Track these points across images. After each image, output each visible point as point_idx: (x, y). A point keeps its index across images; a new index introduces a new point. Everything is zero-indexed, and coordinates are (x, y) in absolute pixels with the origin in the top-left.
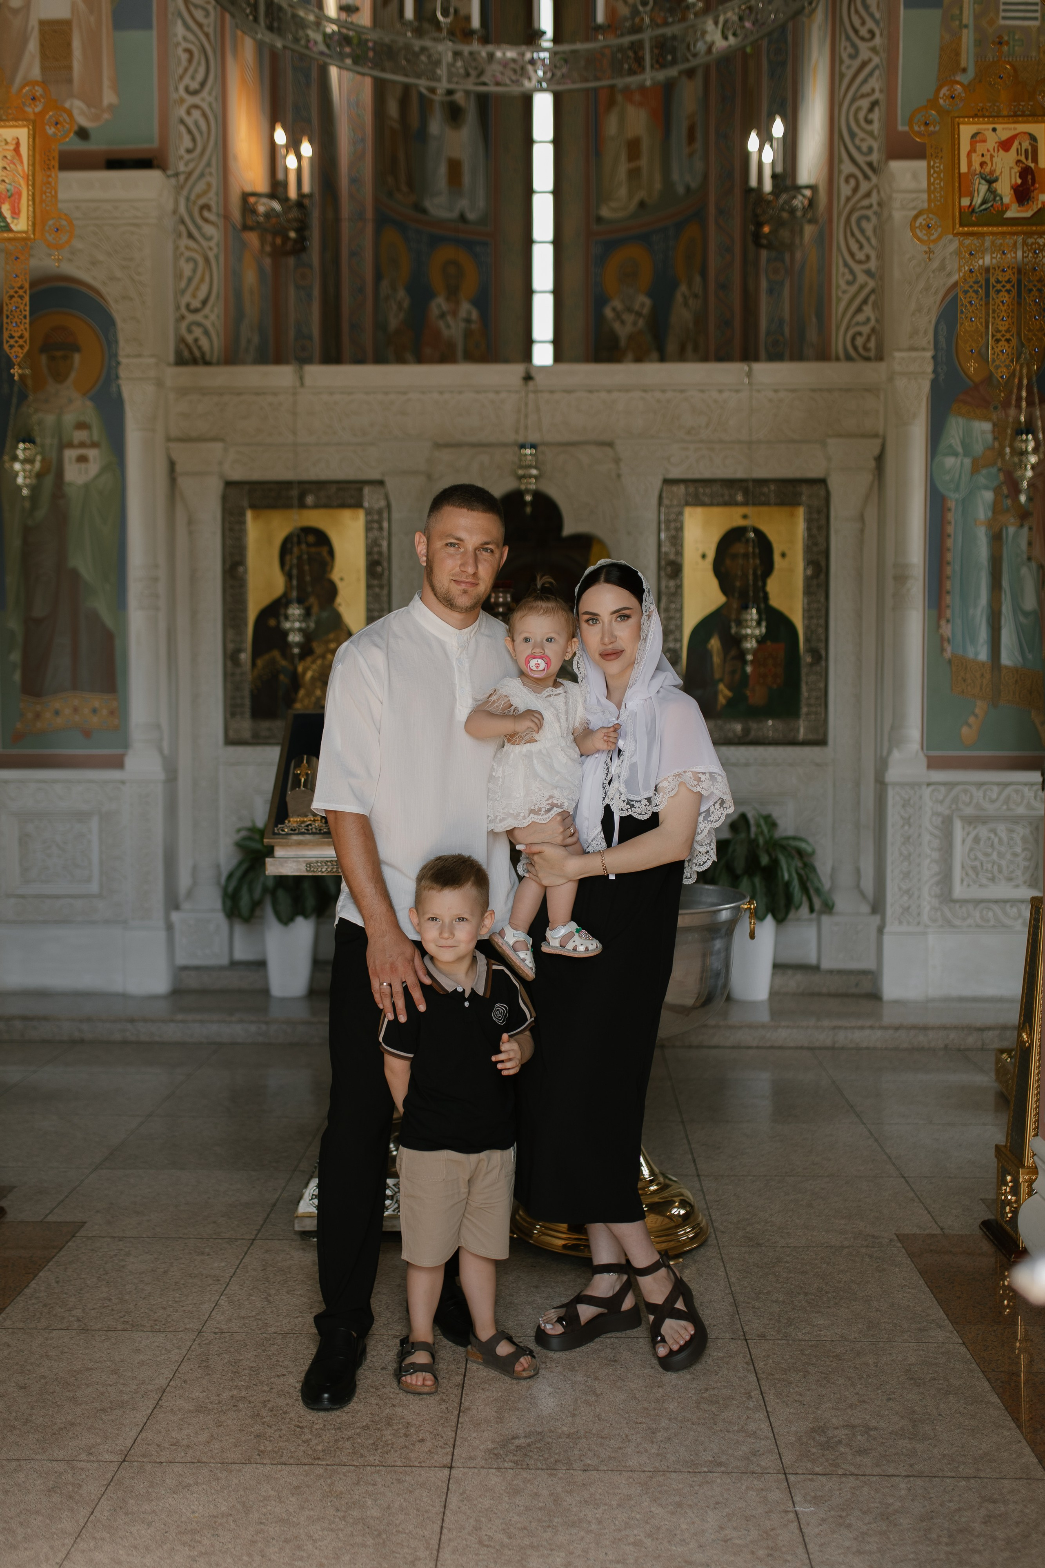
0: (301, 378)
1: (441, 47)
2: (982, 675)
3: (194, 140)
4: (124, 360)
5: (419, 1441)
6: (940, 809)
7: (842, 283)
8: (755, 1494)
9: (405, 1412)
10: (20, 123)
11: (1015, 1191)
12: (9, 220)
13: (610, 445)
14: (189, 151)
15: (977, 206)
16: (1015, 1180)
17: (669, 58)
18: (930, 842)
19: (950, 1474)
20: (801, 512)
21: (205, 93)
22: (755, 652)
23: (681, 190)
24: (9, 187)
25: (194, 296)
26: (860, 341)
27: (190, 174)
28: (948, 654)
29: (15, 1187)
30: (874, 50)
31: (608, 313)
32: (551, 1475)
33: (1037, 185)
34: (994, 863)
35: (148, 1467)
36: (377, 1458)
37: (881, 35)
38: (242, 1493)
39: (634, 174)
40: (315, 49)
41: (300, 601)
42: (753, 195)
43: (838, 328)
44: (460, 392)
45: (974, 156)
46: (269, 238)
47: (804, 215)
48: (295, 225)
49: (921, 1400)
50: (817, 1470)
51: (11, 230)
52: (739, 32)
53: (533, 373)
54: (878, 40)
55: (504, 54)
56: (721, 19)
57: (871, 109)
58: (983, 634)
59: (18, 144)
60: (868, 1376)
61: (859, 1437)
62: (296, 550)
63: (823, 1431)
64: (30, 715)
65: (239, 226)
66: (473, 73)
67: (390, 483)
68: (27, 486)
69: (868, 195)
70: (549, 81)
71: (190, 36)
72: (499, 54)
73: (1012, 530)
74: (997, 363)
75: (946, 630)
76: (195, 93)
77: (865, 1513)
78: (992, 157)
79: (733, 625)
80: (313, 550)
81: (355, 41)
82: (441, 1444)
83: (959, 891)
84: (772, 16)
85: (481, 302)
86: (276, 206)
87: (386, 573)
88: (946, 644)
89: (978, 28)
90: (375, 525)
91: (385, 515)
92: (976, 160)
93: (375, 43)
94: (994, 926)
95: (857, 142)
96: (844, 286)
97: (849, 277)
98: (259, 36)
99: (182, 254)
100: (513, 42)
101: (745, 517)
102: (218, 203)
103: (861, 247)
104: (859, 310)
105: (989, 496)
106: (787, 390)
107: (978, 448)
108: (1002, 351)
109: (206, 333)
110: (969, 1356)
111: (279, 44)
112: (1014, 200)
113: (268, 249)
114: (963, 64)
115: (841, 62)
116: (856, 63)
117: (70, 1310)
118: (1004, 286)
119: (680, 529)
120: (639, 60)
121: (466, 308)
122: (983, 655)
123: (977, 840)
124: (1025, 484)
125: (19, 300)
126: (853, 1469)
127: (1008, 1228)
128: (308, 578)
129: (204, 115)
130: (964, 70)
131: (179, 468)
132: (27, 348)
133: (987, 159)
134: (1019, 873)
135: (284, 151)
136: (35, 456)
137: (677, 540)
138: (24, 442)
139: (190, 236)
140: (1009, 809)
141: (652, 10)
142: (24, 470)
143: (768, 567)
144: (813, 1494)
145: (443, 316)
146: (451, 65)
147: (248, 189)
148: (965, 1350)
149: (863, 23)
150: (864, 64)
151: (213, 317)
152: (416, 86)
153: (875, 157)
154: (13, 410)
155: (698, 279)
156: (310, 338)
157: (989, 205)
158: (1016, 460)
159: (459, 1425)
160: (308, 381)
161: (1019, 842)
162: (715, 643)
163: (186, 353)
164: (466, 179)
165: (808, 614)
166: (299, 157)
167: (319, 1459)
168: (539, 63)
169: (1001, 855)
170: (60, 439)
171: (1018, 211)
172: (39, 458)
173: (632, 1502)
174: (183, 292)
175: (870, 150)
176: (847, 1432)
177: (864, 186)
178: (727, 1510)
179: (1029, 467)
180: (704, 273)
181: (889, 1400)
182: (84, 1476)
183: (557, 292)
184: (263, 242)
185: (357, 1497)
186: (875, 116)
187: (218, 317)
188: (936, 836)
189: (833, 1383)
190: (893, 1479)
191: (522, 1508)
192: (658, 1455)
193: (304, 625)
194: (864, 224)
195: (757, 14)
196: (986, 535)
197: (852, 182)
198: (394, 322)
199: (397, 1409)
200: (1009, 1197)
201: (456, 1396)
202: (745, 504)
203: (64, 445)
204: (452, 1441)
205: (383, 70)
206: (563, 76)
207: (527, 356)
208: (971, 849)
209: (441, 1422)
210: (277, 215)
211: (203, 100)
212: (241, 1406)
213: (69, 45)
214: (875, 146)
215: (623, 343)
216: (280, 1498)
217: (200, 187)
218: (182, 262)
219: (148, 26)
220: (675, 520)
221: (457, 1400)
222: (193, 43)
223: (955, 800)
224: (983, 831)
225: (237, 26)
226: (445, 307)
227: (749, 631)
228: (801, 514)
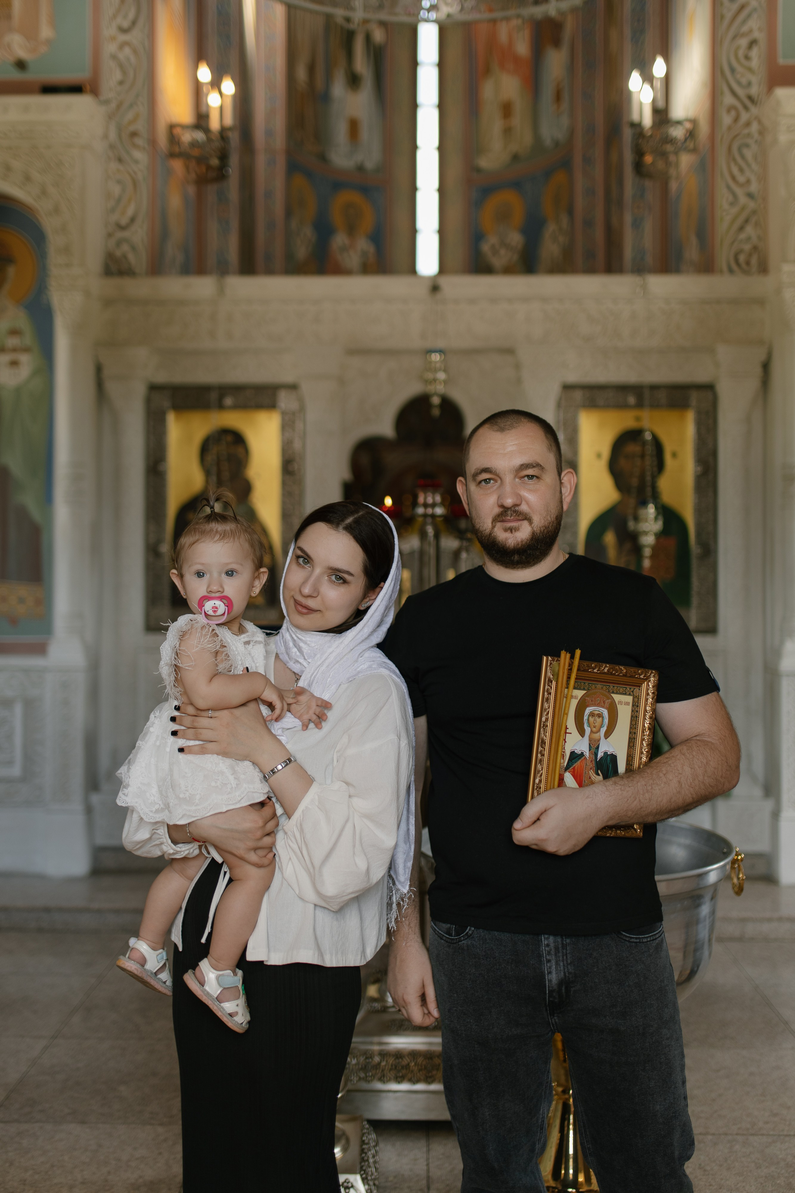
0: (222, 289)
3: (124, 73)
4: (53, 270)
7: (725, 204)
13: (510, 351)
14: (119, 83)
20: (691, 415)
21: (135, 32)
22: (653, 548)
23: (549, 143)
25: (123, 214)
26: (742, 258)
27: (120, 103)
31: (486, 249)
42: (635, 129)
43: (721, 246)
46: (193, 166)
47: (683, 145)
48: (217, 153)
57: (750, 47)
62: (214, 448)
65: (165, 154)
67: (306, 388)
69: (748, 124)
76: (126, 31)
79: (630, 520)
80: (230, 449)
86: (200, 136)
87: (300, 472)
90: (291, 426)
91: (300, 416)
95: (737, 76)
96: (726, 207)
97: (731, 198)
99: (112, 176)
101: (639, 419)
102: (145, 131)
103: (741, 170)
104: (741, 229)
106: (678, 302)
109: (134, 249)
113: (192, 176)
115: (722, 4)
116: (735, 6)
119: (576, 431)
121: (363, 242)
128: (225, 473)
129: (135, 51)
131: (105, 373)
135: (207, 89)
137: (574, 441)
139: (120, 159)
143: (660, 466)
145: (344, 248)
147: (174, 121)
150: (742, 7)
151: (140, 233)
153: (754, 91)
155: (565, 217)
160: (228, 292)
162: (610, 538)
163: (114, 266)
164: (365, 135)
165: (699, 511)
166: (221, 94)
174: (112, 210)
175: (750, 83)
177: (744, 117)
180: (571, 212)
183: (442, 231)
184: (187, 168)
186: (754, 53)
187: (145, 233)
194: (745, 151)
197: (733, 113)
198: (302, 252)
202: (637, 407)
210: (201, 145)
211: (134, 37)
214: (754, 80)
217: (130, 116)
218: (112, 184)
220: (572, 422)
226: (346, 241)
227: (646, 526)
228: (690, 417)
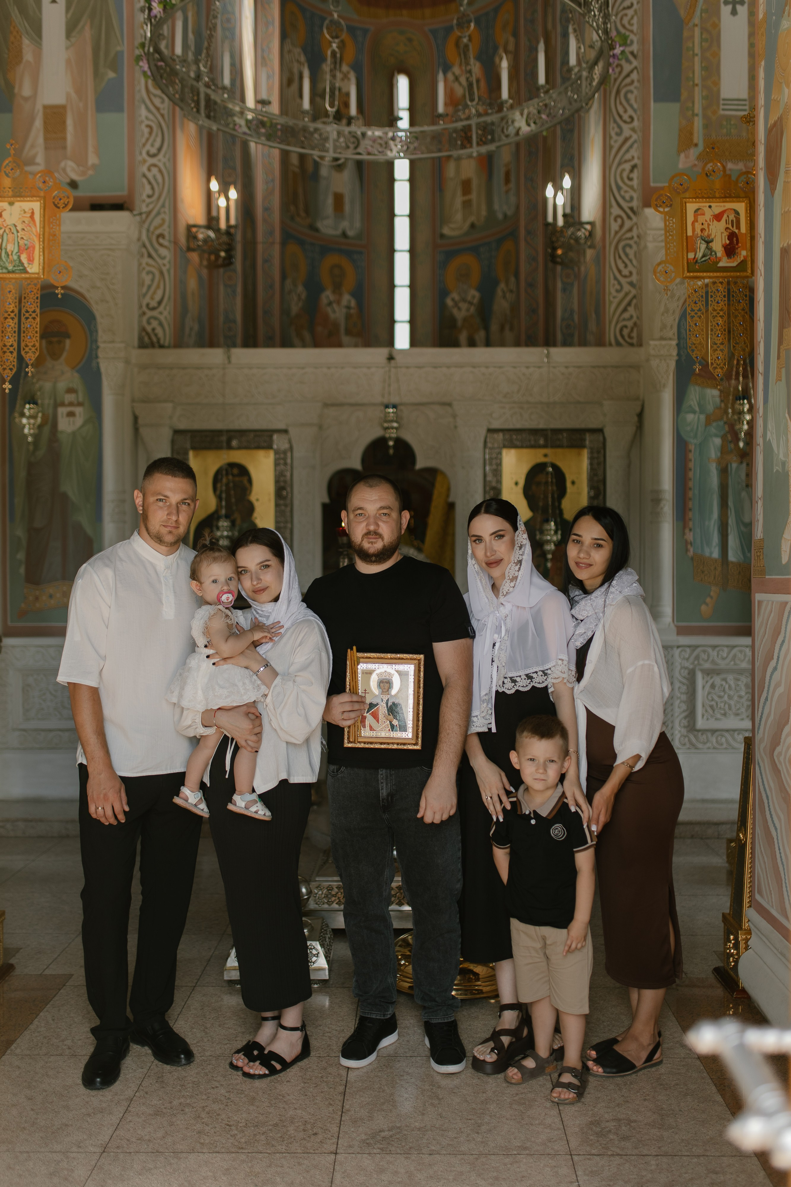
0: (229, 358)
1: (329, 128)
2: (715, 568)
3: (153, 188)
4: (101, 345)
5: (313, 1135)
6: (687, 664)
7: (613, 291)
8: (549, 1169)
9: (304, 1113)
10: (35, 198)
11: (736, 946)
12: (26, 265)
13: (450, 405)
14: (149, 196)
15: (699, 258)
16: (736, 939)
17: (489, 137)
18: (679, 688)
19: (686, 1154)
20: (585, 453)
21: (161, 156)
22: (554, 553)
23: (500, 216)
24: (26, 242)
25: (152, 298)
26: (626, 332)
27: (150, 213)
28: (691, 553)
29: (21, 949)
30: (633, 130)
31: (449, 302)
32: (407, 1158)
33: (740, 245)
34: (725, 703)
35: (121, 1156)
36: (284, 1147)
37: (638, 119)
38: (188, 1174)
39: (467, 204)
40: (240, 130)
41: (227, 516)
42: (550, 228)
43: (610, 322)
44: (342, 368)
45: (696, 224)
46: (206, 256)
47: (586, 243)
48: (225, 247)
49: (667, 1100)
50: (593, 1152)
51: (27, 272)
52: (537, 121)
53: (395, 355)
54: (636, 123)
55: (373, 133)
56: (526, 112)
57: (632, 171)
58: (715, 539)
59: (33, 213)
60: (631, 1084)
61: (623, 1128)
62: (224, 480)
63: (598, 1123)
64: (31, 598)
65: (184, 249)
66: (352, 146)
67: (292, 431)
68: (31, 435)
69: (630, 230)
70: (405, 152)
71: (151, 116)
72: (369, 133)
73: (734, 465)
74: (715, 365)
75: (689, 536)
76: (154, 156)
77: (626, 1182)
78: (709, 225)
79: (538, 533)
80: (237, 479)
81: (268, 124)
82: (329, 1136)
83: (700, 723)
84: (561, 112)
85: (358, 294)
86: (212, 234)
87: (289, 496)
88: (689, 546)
89: (705, 116)
90: (282, 462)
91: (289, 455)
92: (698, 227)
93: (282, 125)
94: (726, 748)
95: (622, 193)
96: (614, 293)
97: (618, 287)
98: (200, 122)
99: (144, 269)
100: (380, 125)
101: (546, 456)
102: (169, 233)
103: (626, 266)
104: (625, 310)
105: (718, 441)
106: (574, 367)
107: (710, 408)
108: (718, 358)
109: (161, 324)
110: (702, 1068)
111: (214, 128)
112: (725, 254)
113: (205, 263)
114: (695, 141)
115: (611, 137)
116: (621, 139)
117: (63, 1041)
118: (718, 313)
119: (500, 464)
120: (469, 139)
121: (346, 298)
122: (716, 554)
123: (713, 686)
124: (743, 434)
125: (32, 320)
126: (618, 1151)
127: (732, 973)
128: (233, 500)
129: (160, 171)
130: (696, 145)
131: (140, 421)
132: (37, 354)
133: (705, 226)
134: (743, 710)
135: (217, 195)
136: (37, 413)
137: (497, 472)
138: (29, 403)
139: (150, 256)
140: (735, 664)
141: (477, 104)
142: (29, 424)
143: (562, 491)
144: (590, 1169)
145: (330, 304)
146: (337, 140)
147: (191, 222)
148: (699, 1063)
149: (626, 111)
150: (626, 140)
151: (166, 313)
152: (311, 155)
153: (635, 204)
154: (21, 381)
155: (513, 279)
156: (234, 321)
157: (708, 258)
158: (736, 417)
159: (342, 1123)
160: (234, 360)
161: (743, 688)
163: (146, 339)
164: (347, 207)
166: (228, 199)
167: (242, 1148)
168: (398, 140)
169: (730, 697)
170: (55, 400)
171: (727, 262)
172: (40, 415)
173: (464, 1177)
174: (145, 295)
175: (632, 198)
176: (615, 1124)
177: (628, 224)
178: (530, 1182)
179: (745, 422)
180: (517, 275)
181: (645, 1100)
182: (75, 1164)
183: (413, 286)
184: (201, 258)
185: (270, 1176)
186: (635, 175)
187: (169, 313)
188: (684, 684)
189: (606, 1089)
190: (646, 1158)
191: (386, 1182)
192: (482, 1142)
193: (230, 534)
194: (628, 250)
195: (550, 109)
196: (717, 469)
197: (619, 220)
198: (295, 308)
199: (298, 1111)
200: (732, 951)
201: (340, 1101)
202: (545, 446)
203: (57, 405)
204: (337, 1134)
205: (288, 144)
206: (415, 148)
207: (390, 341)
208: (709, 693)
209: (329, 1120)
210: (212, 240)
211: (159, 160)
212: (187, 1110)
213: (64, 122)
214: (635, 196)
215: (460, 323)
216: (215, 1177)
217: (157, 221)
218: (144, 275)
219: (120, 110)
220: (496, 458)
221: (340, 1104)
222: (152, 121)
223: (697, 658)
224: (717, 680)
225: (185, 116)
226: (332, 298)
227: (549, 538)
228: (585, 454)
